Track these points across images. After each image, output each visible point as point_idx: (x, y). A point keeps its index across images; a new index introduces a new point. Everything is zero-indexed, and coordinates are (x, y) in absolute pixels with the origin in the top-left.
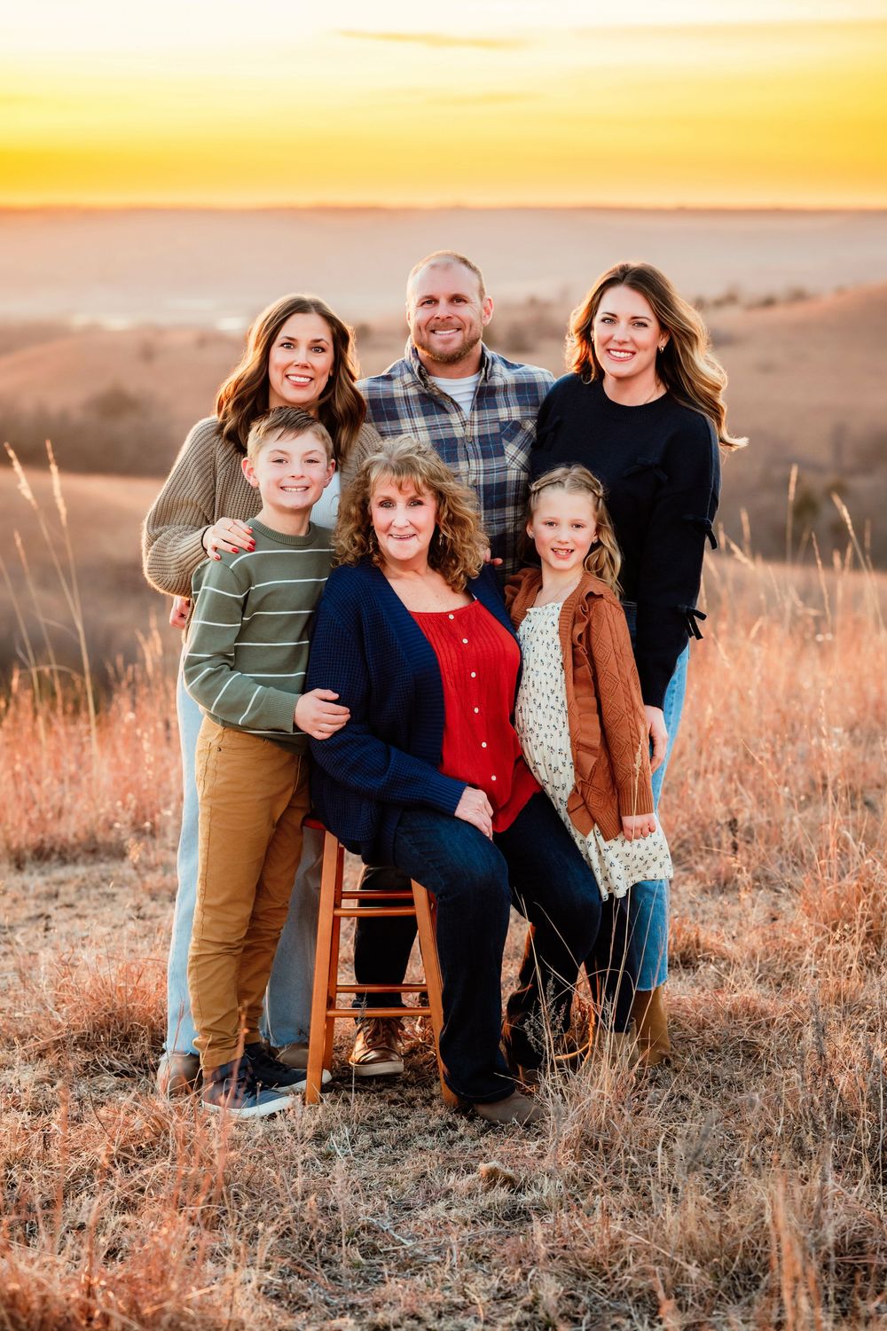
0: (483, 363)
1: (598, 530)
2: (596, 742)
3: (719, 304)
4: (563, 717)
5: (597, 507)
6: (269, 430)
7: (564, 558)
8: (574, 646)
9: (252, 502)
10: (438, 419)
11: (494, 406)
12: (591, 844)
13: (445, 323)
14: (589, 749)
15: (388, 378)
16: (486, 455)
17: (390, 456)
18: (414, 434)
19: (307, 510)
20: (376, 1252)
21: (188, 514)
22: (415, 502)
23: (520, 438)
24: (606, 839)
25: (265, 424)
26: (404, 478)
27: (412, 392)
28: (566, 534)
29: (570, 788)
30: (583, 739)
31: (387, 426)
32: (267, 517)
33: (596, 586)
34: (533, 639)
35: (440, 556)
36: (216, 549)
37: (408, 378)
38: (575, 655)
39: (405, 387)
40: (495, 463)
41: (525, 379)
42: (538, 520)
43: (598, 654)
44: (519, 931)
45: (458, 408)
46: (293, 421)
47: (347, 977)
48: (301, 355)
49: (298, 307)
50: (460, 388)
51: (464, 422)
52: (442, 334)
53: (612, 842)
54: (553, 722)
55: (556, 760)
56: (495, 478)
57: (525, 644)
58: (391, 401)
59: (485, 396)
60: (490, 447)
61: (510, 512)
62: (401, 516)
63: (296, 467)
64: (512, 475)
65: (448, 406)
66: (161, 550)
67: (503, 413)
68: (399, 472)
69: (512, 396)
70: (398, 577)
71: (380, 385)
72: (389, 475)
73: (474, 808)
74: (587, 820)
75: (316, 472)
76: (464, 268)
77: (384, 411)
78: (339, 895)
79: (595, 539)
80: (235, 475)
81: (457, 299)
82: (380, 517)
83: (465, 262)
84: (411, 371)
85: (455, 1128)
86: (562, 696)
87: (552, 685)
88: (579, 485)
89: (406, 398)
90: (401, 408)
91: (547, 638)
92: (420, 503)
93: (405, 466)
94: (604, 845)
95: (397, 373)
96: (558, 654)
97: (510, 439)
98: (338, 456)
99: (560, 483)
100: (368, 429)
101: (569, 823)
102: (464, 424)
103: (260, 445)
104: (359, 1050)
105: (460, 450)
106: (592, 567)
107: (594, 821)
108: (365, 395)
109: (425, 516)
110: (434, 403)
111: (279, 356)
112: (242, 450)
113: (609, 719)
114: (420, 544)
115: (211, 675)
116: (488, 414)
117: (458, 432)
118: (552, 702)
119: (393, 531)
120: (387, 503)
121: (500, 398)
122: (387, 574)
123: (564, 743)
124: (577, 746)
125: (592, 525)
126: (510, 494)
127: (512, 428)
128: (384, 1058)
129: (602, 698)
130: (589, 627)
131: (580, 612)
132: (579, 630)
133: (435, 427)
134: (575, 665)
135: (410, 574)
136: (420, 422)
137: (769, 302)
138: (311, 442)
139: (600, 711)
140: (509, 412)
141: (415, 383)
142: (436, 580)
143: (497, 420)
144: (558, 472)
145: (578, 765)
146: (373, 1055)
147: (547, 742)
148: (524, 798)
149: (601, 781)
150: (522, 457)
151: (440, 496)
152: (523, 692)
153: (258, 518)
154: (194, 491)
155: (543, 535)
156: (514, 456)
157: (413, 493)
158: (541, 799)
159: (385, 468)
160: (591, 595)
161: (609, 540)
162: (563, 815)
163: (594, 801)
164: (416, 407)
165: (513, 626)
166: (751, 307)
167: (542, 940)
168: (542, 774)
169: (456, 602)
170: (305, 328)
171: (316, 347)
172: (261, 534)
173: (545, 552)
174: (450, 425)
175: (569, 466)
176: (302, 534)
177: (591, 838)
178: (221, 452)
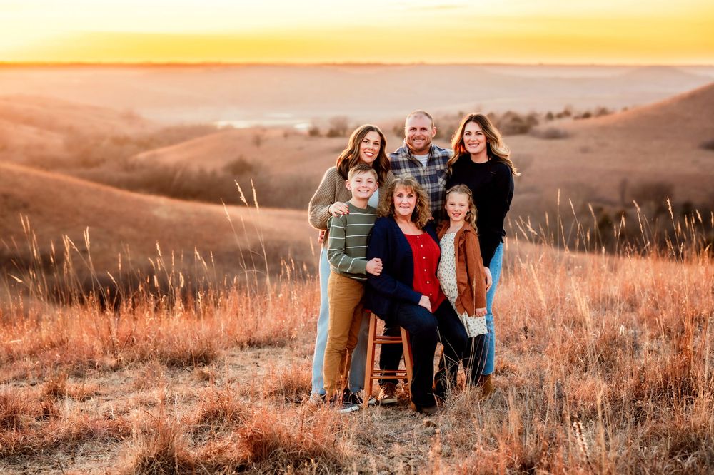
0: (431, 150)
1: (470, 207)
2: (466, 282)
3: (560, 116)
4: (454, 273)
5: (469, 199)
6: (355, 171)
7: (457, 216)
8: (459, 248)
9: (349, 196)
10: (415, 169)
11: (434, 164)
12: (464, 317)
13: (419, 138)
14: (463, 284)
15: (397, 154)
16: (432, 182)
17: (402, 179)
18: (406, 174)
19: (367, 199)
20: (389, 442)
21: (326, 201)
22: (410, 196)
23: (444, 176)
24: (469, 316)
25: (354, 169)
26: (408, 186)
27: (405, 159)
28: (457, 208)
29: (456, 298)
30: (461, 281)
31: (396, 171)
32: (353, 201)
33: (468, 228)
34: (445, 245)
35: (415, 217)
36: (336, 213)
37: (404, 154)
38: (459, 251)
39: (403, 157)
40: (435, 185)
41: (445, 154)
42: (448, 203)
43: (468, 251)
44: (439, 349)
45: (422, 165)
46: (365, 167)
47: (377, 368)
48: (371, 146)
49: (370, 129)
50: (423, 159)
51: (424, 170)
52: (417, 141)
53: (471, 317)
54: (450, 275)
55: (451, 288)
56: (435, 190)
57: (442, 247)
58: (398, 162)
59: (431, 161)
60: (433, 179)
61: (440, 202)
62: (405, 200)
63: (364, 184)
64: (441, 189)
65: (418, 164)
66: (315, 212)
67: (438, 167)
68: (406, 185)
69: (441, 161)
70: (401, 223)
71: (394, 156)
72: (403, 185)
73: (425, 302)
74: (463, 309)
75: (372, 186)
76: (427, 117)
77: (395, 166)
78: (375, 338)
79: (468, 210)
80: (343, 187)
81: (423, 129)
82: (397, 200)
83: (427, 115)
84: (405, 152)
85: (415, 416)
86: (454, 266)
87: (450, 262)
88: (462, 191)
89: (403, 161)
90: (402, 165)
91: (450, 245)
92: (412, 196)
93: (407, 183)
94: (469, 318)
95: (400, 152)
96: (453, 251)
97: (440, 176)
98: (380, 181)
99: (456, 190)
100: (390, 172)
101: (456, 310)
102: (424, 171)
103: (352, 176)
104: (381, 395)
105: (422, 180)
106: (467, 220)
107: (465, 309)
108: (390, 159)
109: (412, 201)
110: (413, 164)
111: (364, 145)
112: (346, 178)
113: (470, 274)
114: (409, 211)
115: (337, 255)
116: (432, 167)
117: (422, 174)
118: (450, 268)
119: (402, 205)
120: (400, 195)
121: (436, 161)
122: (397, 221)
123: (454, 282)
124: (459, 283)
125: (467, 205)
126: (440, 195)
127: (441, 172)
128: (390, 397)
129: (469, 266)
130: (464, 242)
131: (462, 238)
132: (461, 243)
133: (414, 172)
134: (459, 255)
135: (405, 221)
136: (408, 170)
137: (587, 116)
138: (370, 175)
139: (467, 271)
140: (440, 166)
141: (407, 156)
142: (412, 225)
143: (436, 169)
144: (455, 187)
145: (459, 290)
146: (386, 396)
147: (449, 282)
148: (441, 301)
149: (467, 295)
150: (444, 183)
151: (418, 195)
152: (440, 264)
153: (350, 201)
154: (328, 193)
155: (450, 208)
156: (441, 181)
157: (410, 192)
158: (446, 302)
159: (401, 183)
160: (466, 230)
161: (474, 210)
162: (454, 307)
163: (465, 303)
164: (407, 165)
165: (438, 241)
166: (576, 118)
167: (447, 350)
168: (447, 293)
169: (418, 233)
170: (372, 137)
171: (376, 144)
172: (351, 207)
173: (450, 214)
174: (419, 171)
175: (460, 184)
176: (365, 208)
177: (464, 315)
178: (338, 179)
